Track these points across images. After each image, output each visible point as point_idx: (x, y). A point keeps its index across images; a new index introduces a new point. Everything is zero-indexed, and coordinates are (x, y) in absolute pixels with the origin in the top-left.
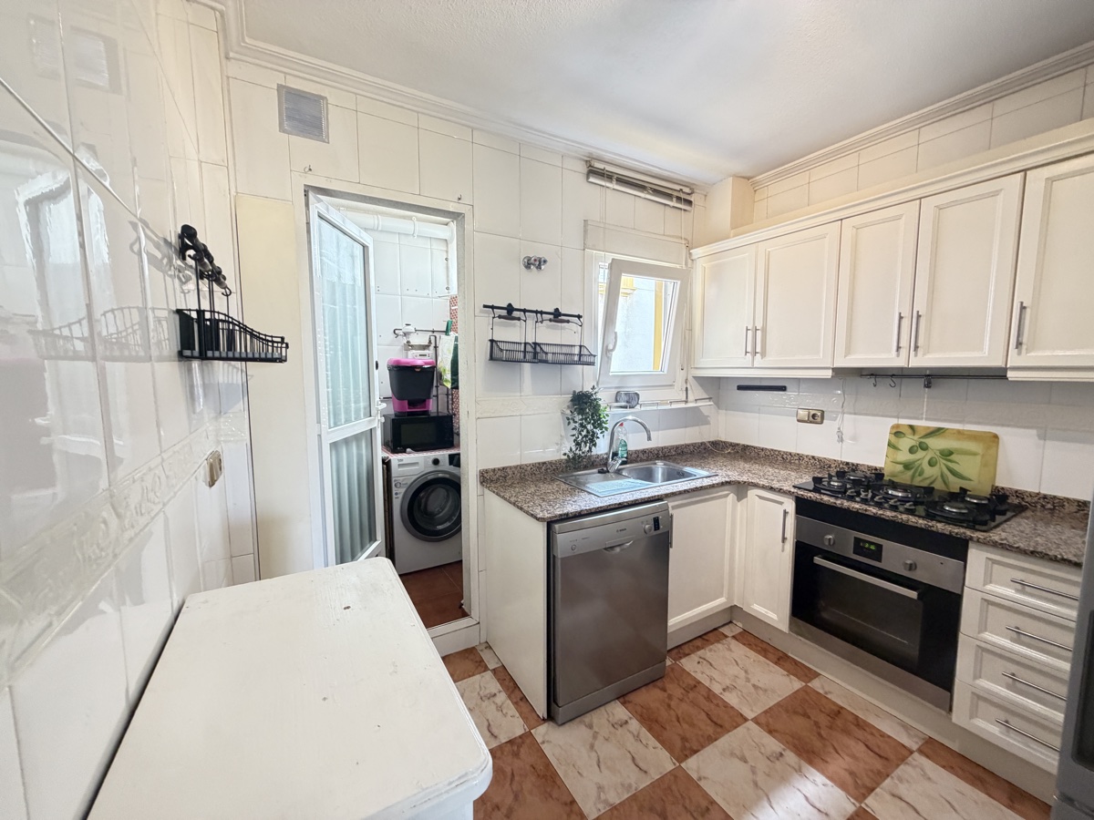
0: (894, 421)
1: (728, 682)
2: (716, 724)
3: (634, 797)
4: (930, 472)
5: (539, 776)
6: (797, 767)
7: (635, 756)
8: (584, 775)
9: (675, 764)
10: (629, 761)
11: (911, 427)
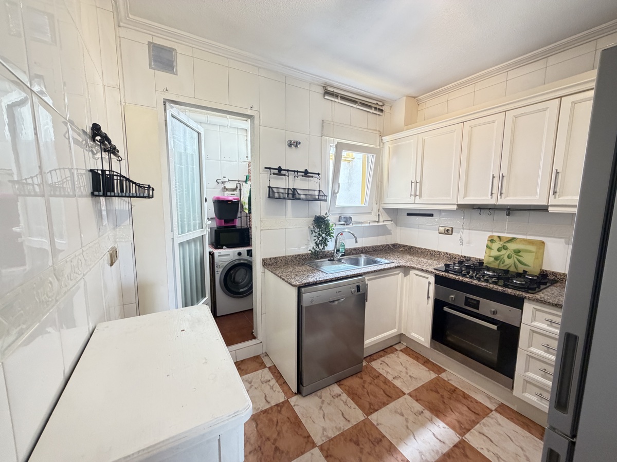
0: (490, 234)
1: (396, 375)
2: (388, 396)
3: (342, 434)
4: (508, 262)
5: (291, 423)
6: (430, 419)
7: (344, 413)
8: (316, 422)
9: (365, 417)
10: (341, 415)
11: (499, 237)
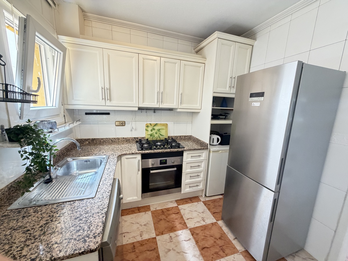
0: (146, 123)
1: (139, 233)
4: (156, 136)
6: (176, 236)
11: (150, 124)
